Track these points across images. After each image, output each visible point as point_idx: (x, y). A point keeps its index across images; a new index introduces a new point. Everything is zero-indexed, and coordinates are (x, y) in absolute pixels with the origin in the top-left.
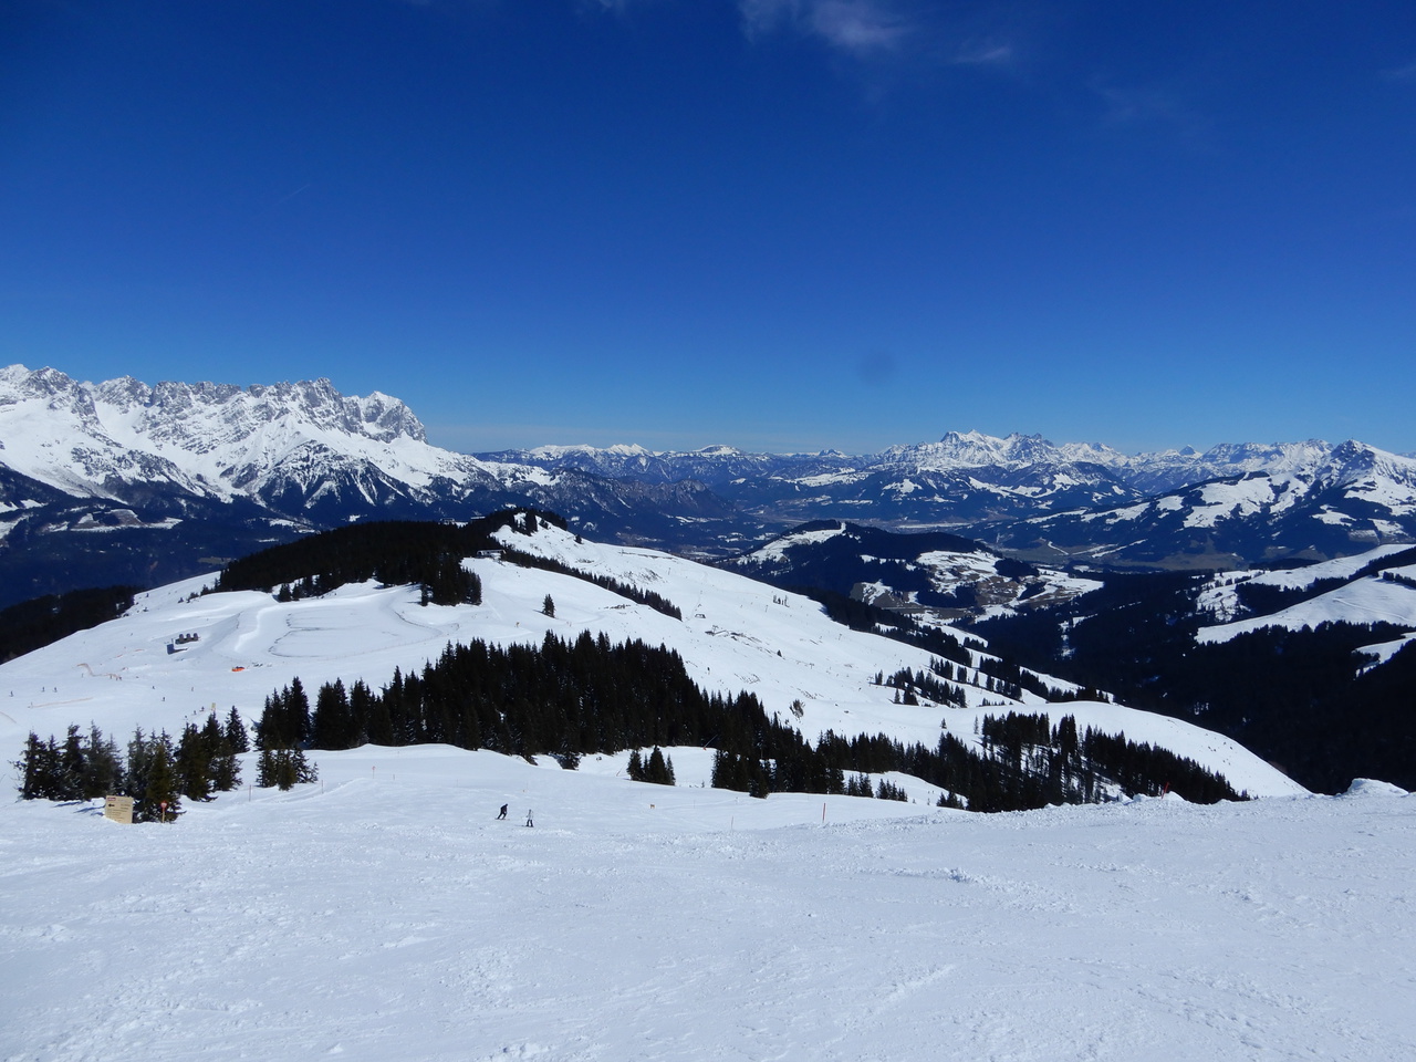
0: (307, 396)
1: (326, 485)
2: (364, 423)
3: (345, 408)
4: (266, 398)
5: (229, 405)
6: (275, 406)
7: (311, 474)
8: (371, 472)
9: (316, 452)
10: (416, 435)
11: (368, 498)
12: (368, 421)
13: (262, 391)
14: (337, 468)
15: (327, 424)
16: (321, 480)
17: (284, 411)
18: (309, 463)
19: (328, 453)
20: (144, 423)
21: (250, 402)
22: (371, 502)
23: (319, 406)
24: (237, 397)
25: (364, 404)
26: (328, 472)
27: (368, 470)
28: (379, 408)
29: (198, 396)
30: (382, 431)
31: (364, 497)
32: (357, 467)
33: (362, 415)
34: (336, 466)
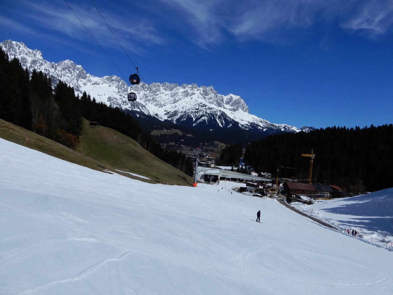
0: (204, 91)
1: (203, 118)
2: (225, 105)
3: (218, 97)
4: (187, 89)
5: (173, 91)
6: (190, 92)
7: (198, 114)
8: (223, 116)
9: (202, 107)
10: (245, 110)
11: (220, 125)
12: (227, 104)
13: (186, 87)
14: (209, 112)
15: (210, 102)
16: (202, 116)
17: (193, 94)
18: (199, 111)
19: (207, 107)
20: (143, 96)
21: (181, 90)
22: (222, 126)
23: (208, 95)
24: (177, 88)
25: (225, 98)
26: (205, 114)
27: (222, 114)
28: (231, 99)
29: (163, 88)
30: (231, 108)
31: (218, 124)
32: (217, 113)
33: (224, 102)
34: (208, 111)
